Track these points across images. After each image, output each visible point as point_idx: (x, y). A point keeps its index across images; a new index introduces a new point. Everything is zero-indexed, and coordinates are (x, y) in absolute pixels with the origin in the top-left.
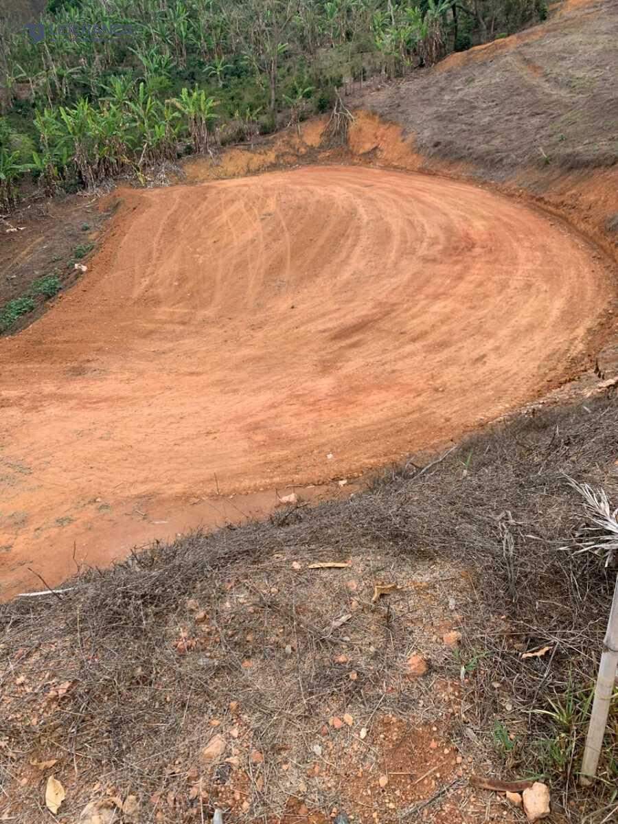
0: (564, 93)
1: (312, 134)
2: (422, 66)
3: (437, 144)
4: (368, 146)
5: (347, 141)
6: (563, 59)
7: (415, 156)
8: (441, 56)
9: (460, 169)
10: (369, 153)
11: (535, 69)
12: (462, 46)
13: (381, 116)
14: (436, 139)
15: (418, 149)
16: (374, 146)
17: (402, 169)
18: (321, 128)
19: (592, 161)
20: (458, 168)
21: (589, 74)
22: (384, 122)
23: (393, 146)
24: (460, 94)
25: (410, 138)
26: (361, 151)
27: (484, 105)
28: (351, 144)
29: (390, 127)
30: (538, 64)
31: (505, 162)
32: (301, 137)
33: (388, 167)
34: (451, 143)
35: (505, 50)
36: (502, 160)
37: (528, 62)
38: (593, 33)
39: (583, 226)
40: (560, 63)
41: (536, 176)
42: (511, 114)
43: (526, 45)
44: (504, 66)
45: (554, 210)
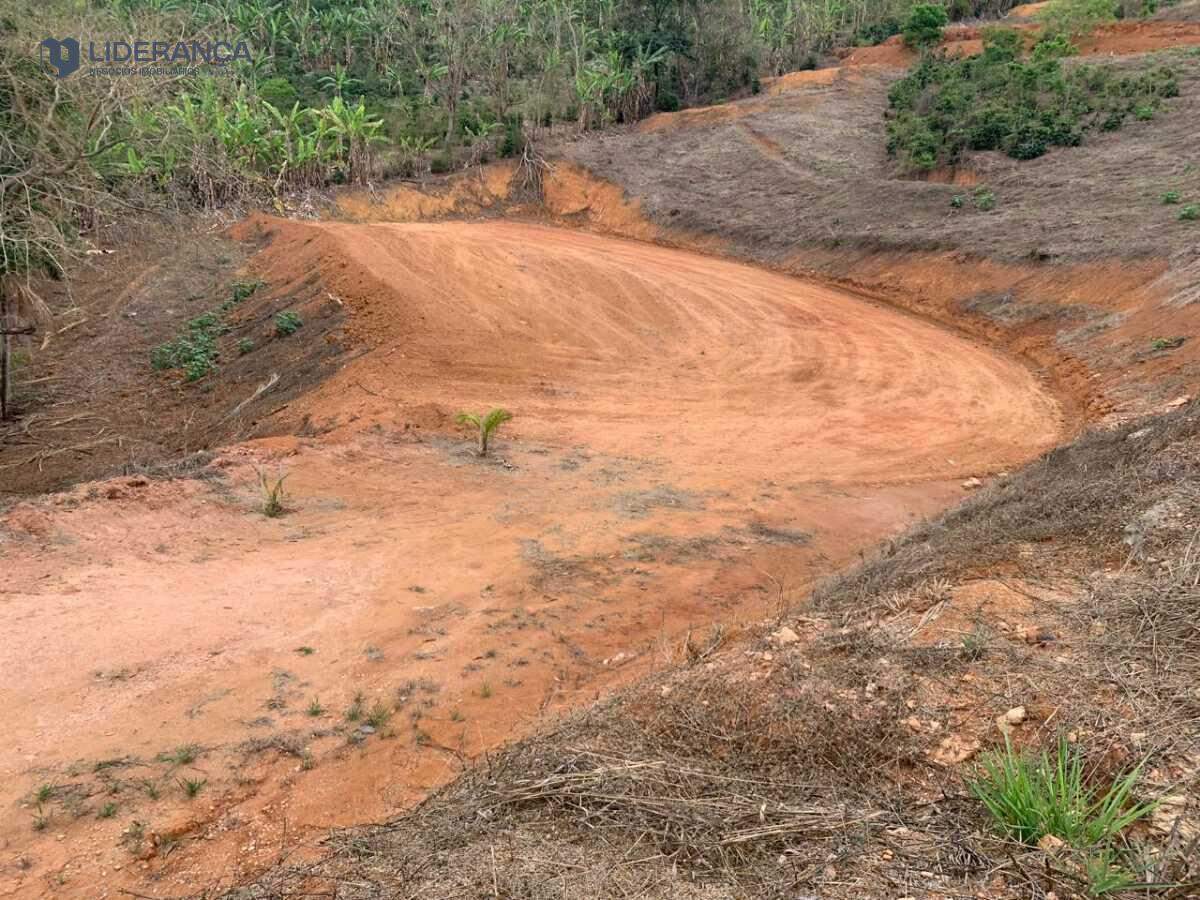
0: (808, 174)
1: (498, 181)
2: (620, 120)
3: (674, 213)
4: (575, 206)
5: (542, 196)
6: (800, 138)
7: (645, 224)
8: (644, 114)
9: (710, 242)
10: (576, 214)
11: (770, 144)
12: (668, 106)
13: (590, 171)
14: (673, 206)
15: (649, 216)
16: (584, 206)
17: (628, 237)
18: (508, 176)
19: (907, 244)
20: (709, 243)
21: (833, 159)
22: (597, 179)
23: (608, 205)
24: (684, 161)
25: (636, 202)
26: (565, 211)
27: (720, 176)
28: (549, 202)
29: (603, 187)
30: (774, 139)
31: (772, 239)
32: (483, 183)
33: (606, 232)
34: (692, 213)
35: (728, 119)
36: (767, 237)
37: (759, 135)
38: (825, 115)
39: (921, 308)
40: (797, 142)
41: (826, 257)
42: (754, 190)
43: (751, 116)
44: (732, 137)
45: (869, 292)
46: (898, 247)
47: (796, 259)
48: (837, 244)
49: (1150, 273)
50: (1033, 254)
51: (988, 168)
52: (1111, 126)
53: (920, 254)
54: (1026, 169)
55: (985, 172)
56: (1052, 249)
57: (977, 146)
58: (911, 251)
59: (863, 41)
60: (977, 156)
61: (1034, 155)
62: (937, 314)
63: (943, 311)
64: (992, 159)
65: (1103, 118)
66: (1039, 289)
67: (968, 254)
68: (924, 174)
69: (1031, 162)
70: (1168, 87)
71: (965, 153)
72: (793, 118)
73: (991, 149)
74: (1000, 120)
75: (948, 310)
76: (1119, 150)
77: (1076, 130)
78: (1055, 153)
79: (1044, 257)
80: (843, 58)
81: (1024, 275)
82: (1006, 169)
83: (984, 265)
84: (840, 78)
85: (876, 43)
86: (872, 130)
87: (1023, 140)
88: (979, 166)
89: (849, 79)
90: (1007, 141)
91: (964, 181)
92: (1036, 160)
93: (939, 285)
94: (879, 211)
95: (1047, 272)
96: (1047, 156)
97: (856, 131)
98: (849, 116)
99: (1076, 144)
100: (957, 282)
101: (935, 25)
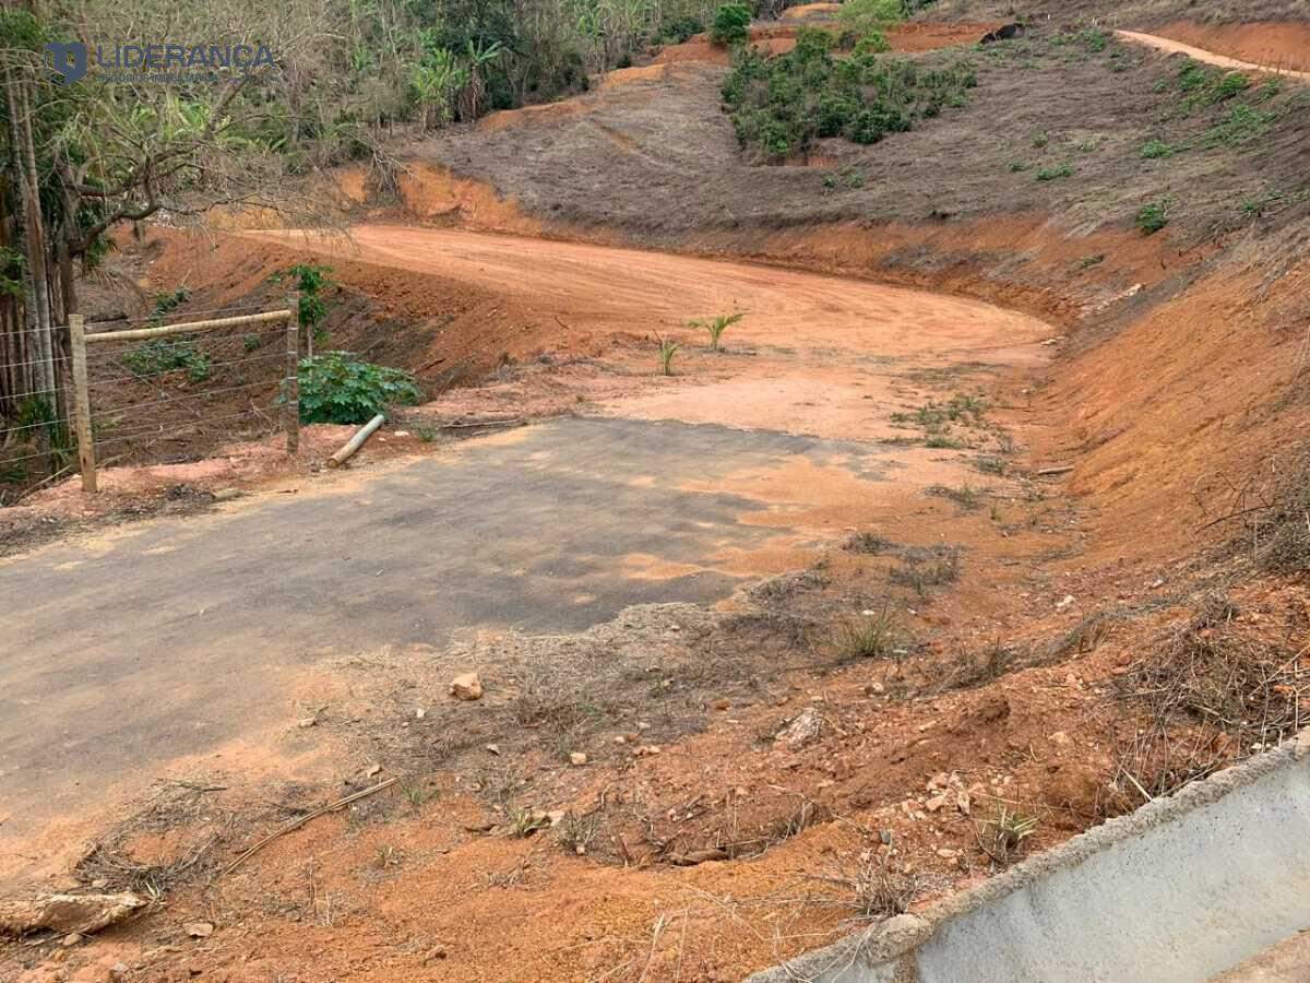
0: (670, 167)
1: (353, 184)
2: (457, 119)
3: (556, 207)
4: (442, 207)
5: (402, 198)
6: (652, 132)
7: (526, 220)
8: (481, 113)
9: (602, 232)
10: (446, 214)
11: (623, 139)
12: (504, 105)
13: (453, 170)
14: (552, 201)
15: (531, 212)
16: (452, 206)
17: (511, 234)
18: (361, 179)
20: (600, 234)
21: (688, 151)
22: (462, 178)
23: (478, 202)
24: (545, 157)
25: (511, 199)
26: (431, 212)
27: (586, 171)
28: (410, 203)
29: (471, 185)
30: (626, 134)
31: (665, 227)
32: (339, 186)
33: (485, 230)
34: (575, 206)
35: (573, 116)
36: (660, 225)
37: (610, 131)
38: (666, 110)
39: (842, 270)
40: (649, 136)
41: (730, 237)
42: (624, 182)
43: (594, 112)
44: (583, 132)
45: (786, 263)
46: (802, 222)
47: (699, 242)
48: (736, 225)
49: (1035, 221)
50: (934, 213)
51: (838, 153)
52: (931, 113)
53: (824, 225)
54: (871, 152)
55: (835, 157)
56: (948, 210)
57: (822, 135)
58: (814, 224)
59: (667, 39)
60: (825, 143)
61: (875, 140)
62: (860, 273)
63: (866, 269)
64: (838, 145)
65: (924, 106)
66: (948, 241)
67: (873, 221)
68: (780, 160)
69: (874, 146)
70: (967, 79)
71: (814, 141)
72: (637, 112)
73: (834, 136)
74: (840, 109)
75: (872, 268)
76: (944, 133)
77: (904, 117)
78: (892, 138)
79: (944, 216)
80: (654, 55)
81: (932, 232)
82: (855, 153)
83: (891, 228)
84: (666, 75)
85: (682, 41)
86: (716, 123)
87: (865, 127)
88: (829, 152)
89: (675, 75)
90: (848, 129)
91: (817, 165)
92: (879, 144)
93: (852, 250)
94: (759, 194)
95: (950, 228)
96: (885, 141)
97: (700, 124)
98: (688, 110)
99: (907, 129)
100: (869, 245)
101: (741, 24)
